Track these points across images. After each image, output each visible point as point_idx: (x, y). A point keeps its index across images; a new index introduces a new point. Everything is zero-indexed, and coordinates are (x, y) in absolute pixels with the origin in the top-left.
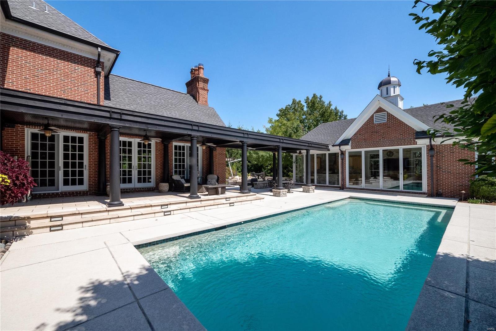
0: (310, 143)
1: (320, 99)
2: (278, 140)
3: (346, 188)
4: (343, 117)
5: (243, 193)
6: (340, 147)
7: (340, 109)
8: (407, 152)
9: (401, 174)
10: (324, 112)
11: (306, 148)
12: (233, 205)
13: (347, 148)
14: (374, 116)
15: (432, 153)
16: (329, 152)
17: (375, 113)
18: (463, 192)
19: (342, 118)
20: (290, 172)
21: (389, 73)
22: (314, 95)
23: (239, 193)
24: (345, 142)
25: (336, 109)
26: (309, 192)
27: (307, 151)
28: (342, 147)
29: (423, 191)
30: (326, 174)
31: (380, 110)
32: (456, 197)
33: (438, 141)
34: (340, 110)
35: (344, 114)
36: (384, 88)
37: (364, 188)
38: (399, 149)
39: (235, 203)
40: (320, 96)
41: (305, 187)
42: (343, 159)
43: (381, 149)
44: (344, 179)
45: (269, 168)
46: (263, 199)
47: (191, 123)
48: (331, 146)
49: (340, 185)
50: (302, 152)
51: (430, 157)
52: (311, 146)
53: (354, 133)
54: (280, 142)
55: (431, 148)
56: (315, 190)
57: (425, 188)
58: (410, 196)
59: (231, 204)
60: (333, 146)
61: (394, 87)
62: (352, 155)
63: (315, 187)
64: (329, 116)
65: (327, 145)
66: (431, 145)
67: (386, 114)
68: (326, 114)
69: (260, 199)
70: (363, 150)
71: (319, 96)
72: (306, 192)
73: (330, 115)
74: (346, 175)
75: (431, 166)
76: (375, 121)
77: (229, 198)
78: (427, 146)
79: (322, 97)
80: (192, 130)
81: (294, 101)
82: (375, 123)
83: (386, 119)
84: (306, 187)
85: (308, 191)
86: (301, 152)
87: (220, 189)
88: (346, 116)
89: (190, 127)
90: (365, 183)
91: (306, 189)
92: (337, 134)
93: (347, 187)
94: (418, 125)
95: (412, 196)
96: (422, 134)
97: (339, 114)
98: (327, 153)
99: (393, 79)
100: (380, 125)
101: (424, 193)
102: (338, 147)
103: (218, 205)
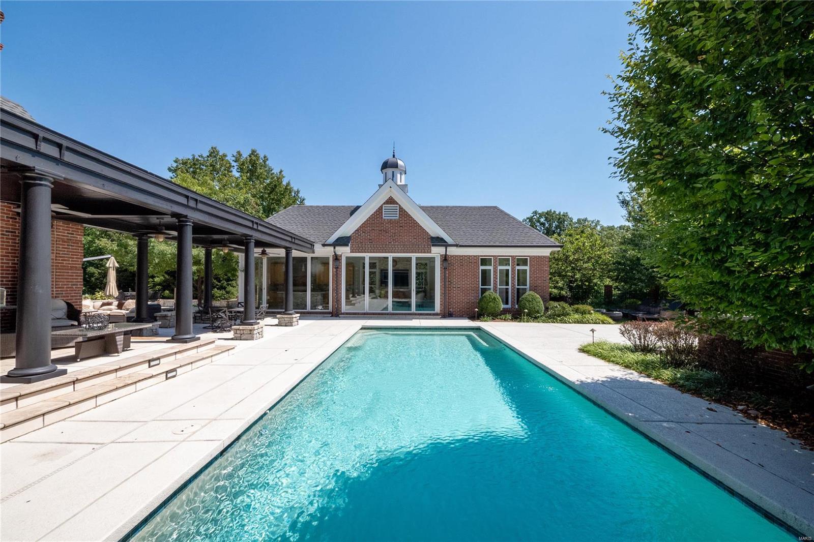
0: (293, 236)
1: (265, 162)
2: (250, 224)
3: (342, 314)
4: (299, 200)
5: (185, 341)
6: (334, 248)
7: (295, 186)
8: (407, 261)
9: (414, 290)
10: (275, 186)
11: (288, 245)
12: (174, 376)
13: (345, 252)
14: (384, 208)
15: (446, 264)
16: (313, 254)
17: (384, 203)
18: (477, 310)
19: (298, 202)
20: (216, 289)
21: (394, 153)
22: (253, 152)
23: (168, 342)
24: (342, 241)
25: (288, 184)
26: (292, 326)
27: (286, 250)
28: (337, 248)
29: (435, 312)
30: (306, 291)
31: (391, 201)
32: (464, 316)
33: (453, 251)
34: (295, 189)
35: (300, 195)
36: (389, 171)
37: (368, 311)
38: (411, 258)
39: (178, 370)
40: (265, 157)
41: (284, 316)
42: (337, 268)
43: (390, 255)
44: (337, 300)
45: (156, 279)
46: (234, 350)
47: (35, 130)
48: (321, 245)
49: (330, 309)
50: (267, 252)
51: (444, 269)
52: (294, 243)
53: (356, 229)
54: (252, 228)
55: (445, 258)
56: (300, 321)
57: (438, 307)
58: (424, 319)
59: (169, 374)
60: (324, 245)
61: (401, 174)
62: (351, 263)
63: (299, 315)
64: (283, 194)
65: (312, 243)
66: (446, 255)
67: (398, 208)
68: (277, 190)
69: (228, 350)
70: (367, 256)
71: (262, 156)
72: (286, 326)
73: (285, 192)
74: (341, 293)
75: (444, 279)
76: (384, 215)
77: (158, 359)
78: (441, 256)
79: (267, 159)
80: (36, 153)
81: (213, 153)
82: (384, 217)
83: (398, 215)
84: (286, 316)
85: (289, 324)
86: (265, 251)
87: (120, 339)
88: (304, 200)
89: (29, 143)
90: (346, 305)
91: (286, 319)
92: (326, 227)
93: (342, 312)
94: (433, 228)
95: (426, 319)
96: (438, 241)
97: (293, 194)
98: (309, 256)
99: (400, 163)
100: (390, 221)
101: (437, 314)
102: (332, 248)
103: (136, 383)
